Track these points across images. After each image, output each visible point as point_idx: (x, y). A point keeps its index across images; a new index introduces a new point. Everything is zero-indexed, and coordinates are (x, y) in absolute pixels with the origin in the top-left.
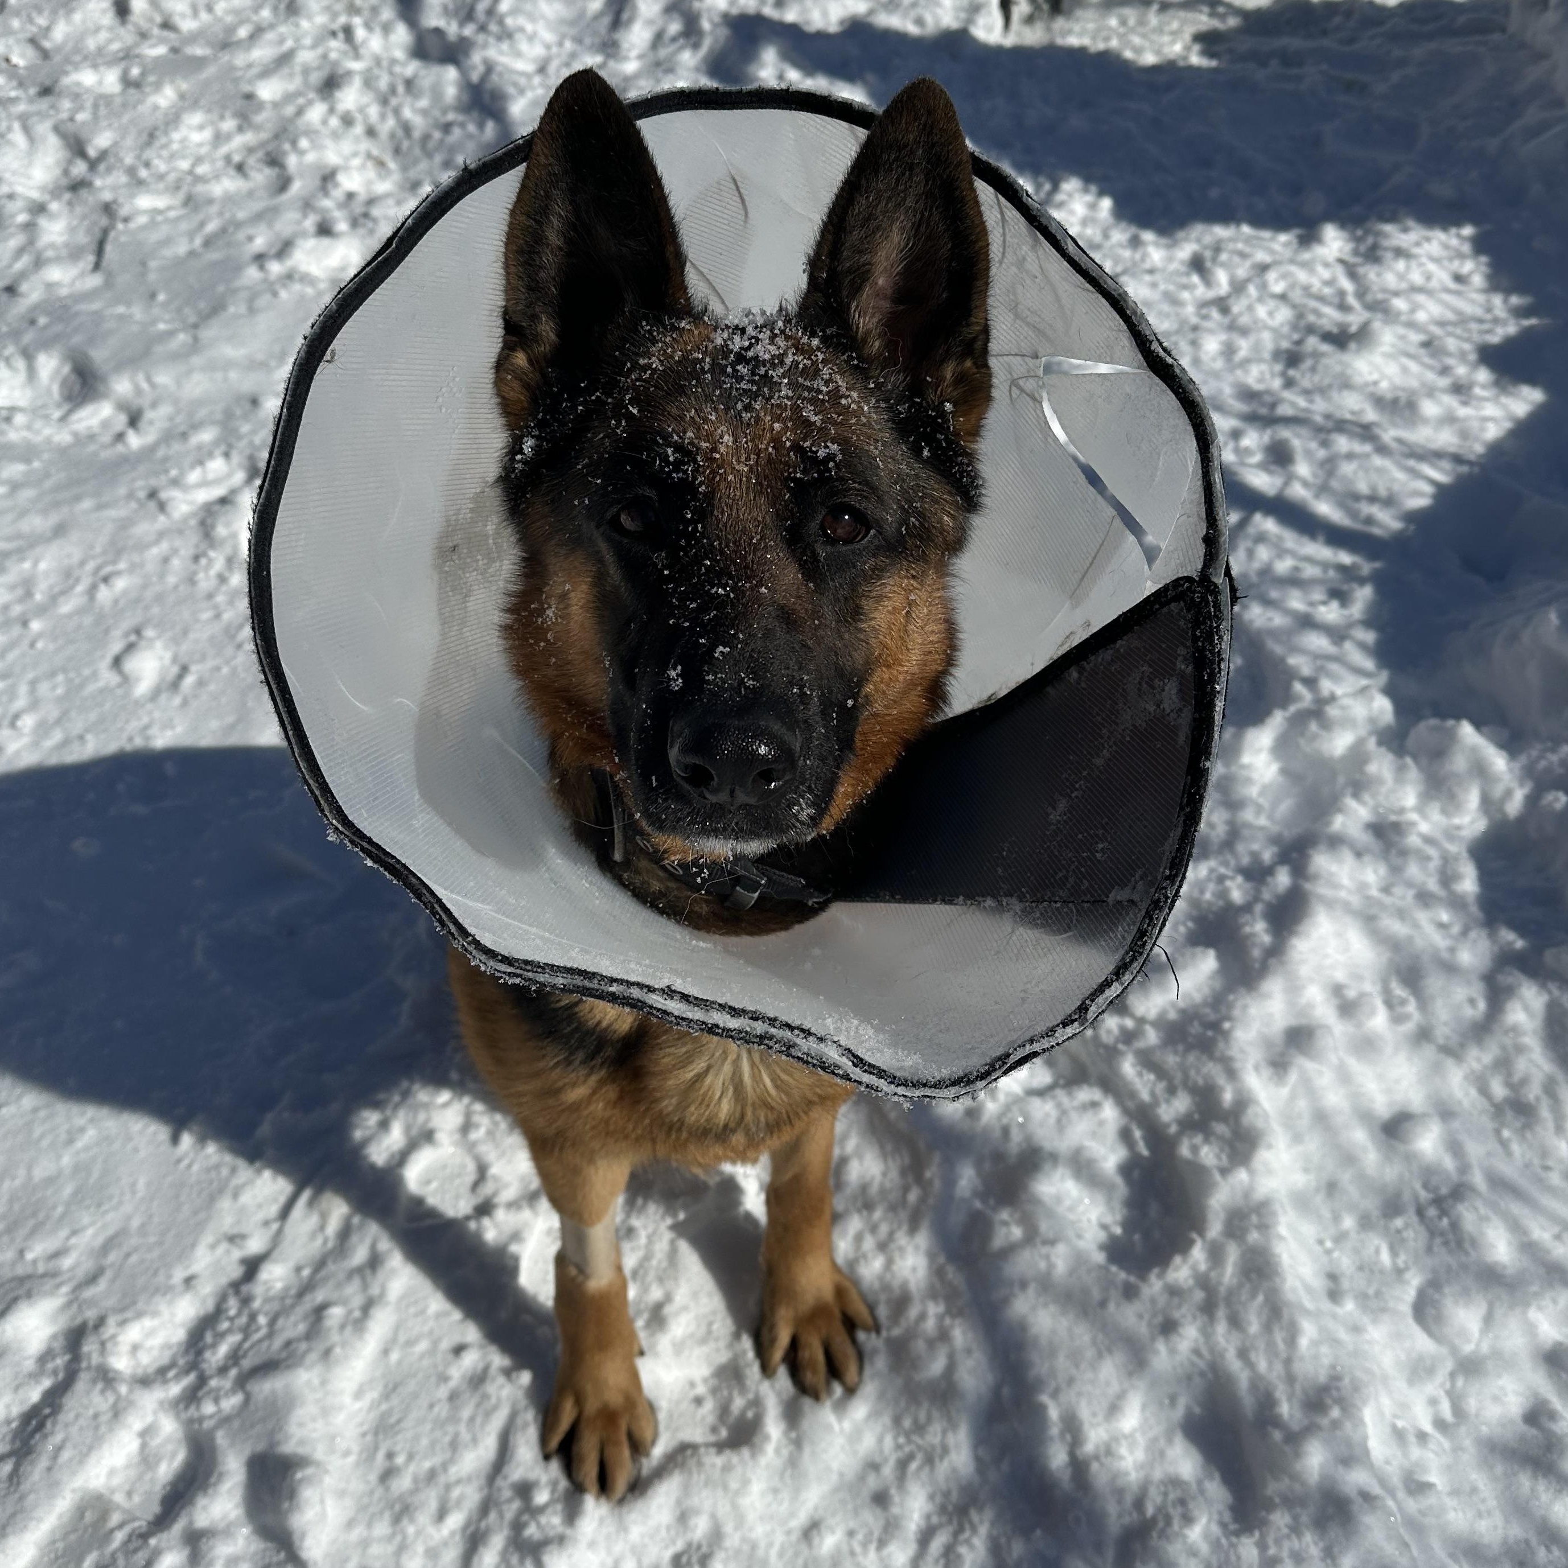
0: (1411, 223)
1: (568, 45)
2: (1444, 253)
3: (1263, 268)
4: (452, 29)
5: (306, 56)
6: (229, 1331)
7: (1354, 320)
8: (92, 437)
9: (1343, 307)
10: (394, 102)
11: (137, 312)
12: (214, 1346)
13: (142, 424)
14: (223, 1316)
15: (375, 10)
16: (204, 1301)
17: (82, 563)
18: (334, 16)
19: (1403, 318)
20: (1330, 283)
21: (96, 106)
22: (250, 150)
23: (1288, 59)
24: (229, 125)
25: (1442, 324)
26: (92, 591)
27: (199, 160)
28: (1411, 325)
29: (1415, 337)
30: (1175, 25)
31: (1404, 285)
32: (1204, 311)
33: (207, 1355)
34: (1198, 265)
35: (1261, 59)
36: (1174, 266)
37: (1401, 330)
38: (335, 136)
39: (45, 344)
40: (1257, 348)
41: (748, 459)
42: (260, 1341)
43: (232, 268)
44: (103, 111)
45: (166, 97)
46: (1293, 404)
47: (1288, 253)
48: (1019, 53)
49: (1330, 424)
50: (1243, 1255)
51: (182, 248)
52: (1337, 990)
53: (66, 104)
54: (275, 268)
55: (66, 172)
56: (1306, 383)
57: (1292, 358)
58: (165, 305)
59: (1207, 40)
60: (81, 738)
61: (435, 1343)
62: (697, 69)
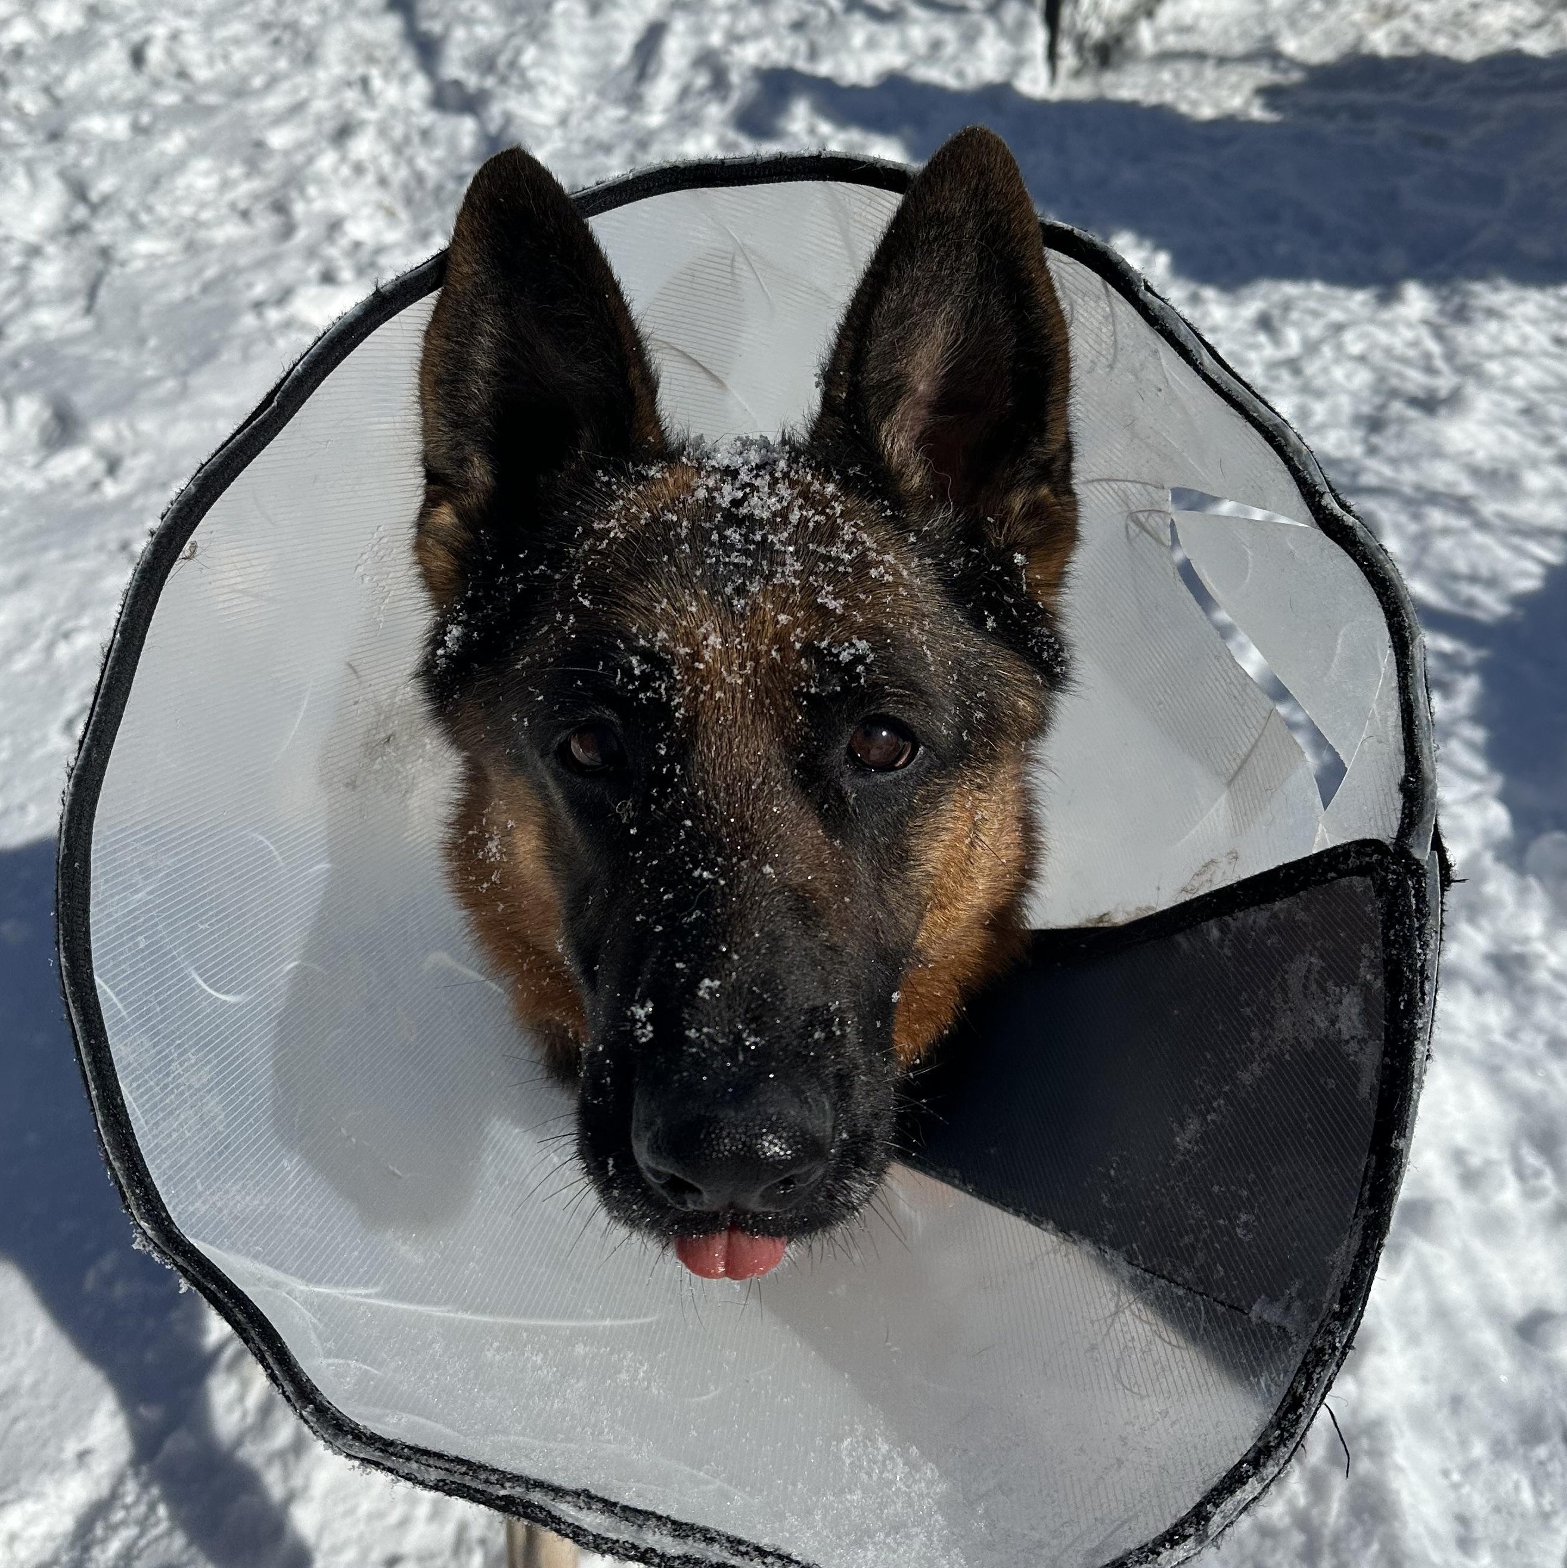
0: (1502, 282)
1: (591, 98)
2: (1541, 315)
3: (1339, 328)
4: (472, 81)
5: (321, 105)
6: (124, 1523)
7: (1445, 383)
8: (66, 485)
9: (1430, 370)
10: (408, 151)
11: (126, 357)
12: (104, 1541)
13: (121, 472)
14: (119, 1503)
15: (393, 61)
16: (98, 1483)
17: (43, 617)
18: (352, 66)
19: (1499, 383)
20: (1415, 344)
21: (102, 154)
22: (256, 197)
23: (1360, 114)
24: (236, 171)
25: (1543, 389)
26: (50, 647)
27: (203, 205)
28: (1508, 390)
29: (1513, 404)
30: (1233, 78)
31: (1497, 348)
32: (1275, 372)
33: (96, 1552)
34: (1264, 323)
35: (1328, 113)
36: (1239, 325)
37: (1497, 397)
38: (345, 184)
39: (27, 387)
40: (1334, 411)
41: (742, 666)
42: (157, 1539)
43: (228, 314)
44: (109, 156)
45: (174, 143)
46: (1378, 474)
47: (1365, 312)
48: (1067, 108)
49: (1420, 496)
50: (1352, 1488)
51: (177, 293)
52: (1458, 1156)
53: (72, 150)
54: (274, 316)
55: (67, 217)
56: (1392, 449)
57: (1374, 424)
58: (156, 351)
59: (1270, 94)
60: (22, 808)
61: (365, 1553)
62: (724, 123)
